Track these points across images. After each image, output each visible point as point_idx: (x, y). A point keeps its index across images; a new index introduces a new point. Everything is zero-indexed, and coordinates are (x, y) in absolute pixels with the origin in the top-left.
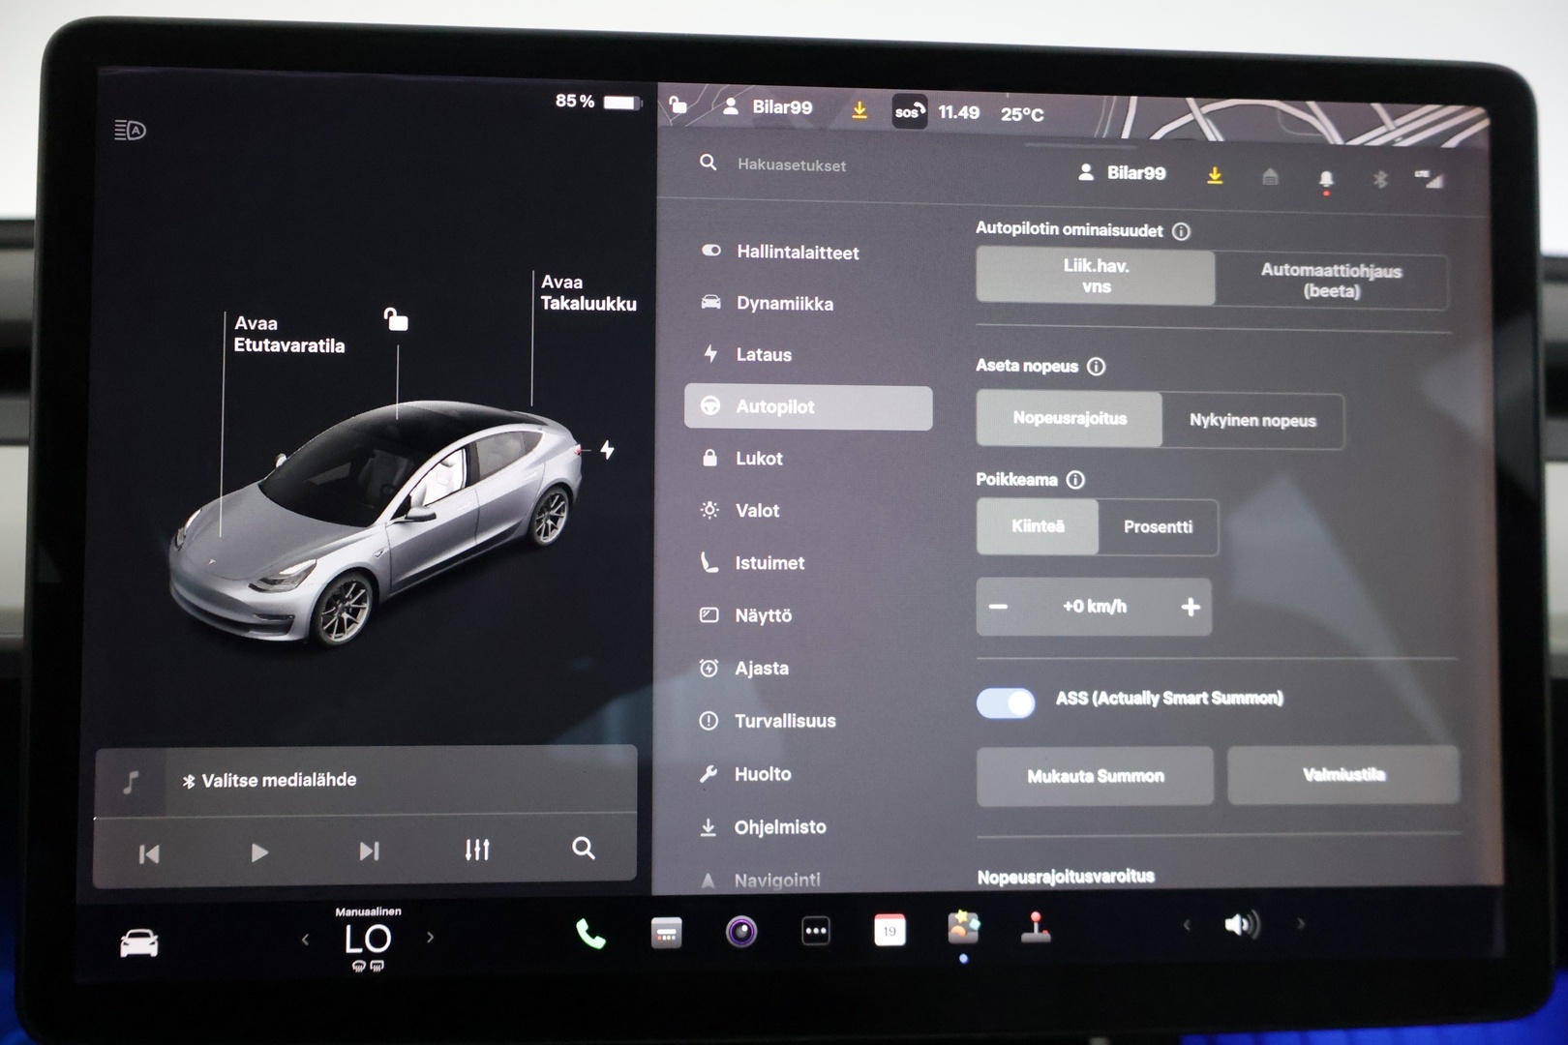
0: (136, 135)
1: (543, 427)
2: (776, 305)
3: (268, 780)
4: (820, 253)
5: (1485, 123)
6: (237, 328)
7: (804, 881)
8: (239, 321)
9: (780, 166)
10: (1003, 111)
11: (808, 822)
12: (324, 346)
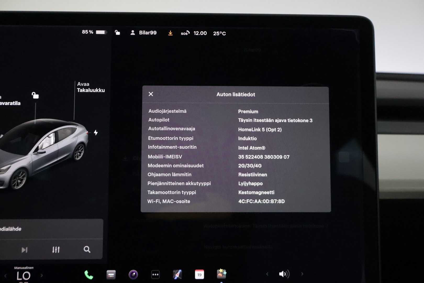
1: (77, 126)
10: (214, 33)
12: (15, 104)
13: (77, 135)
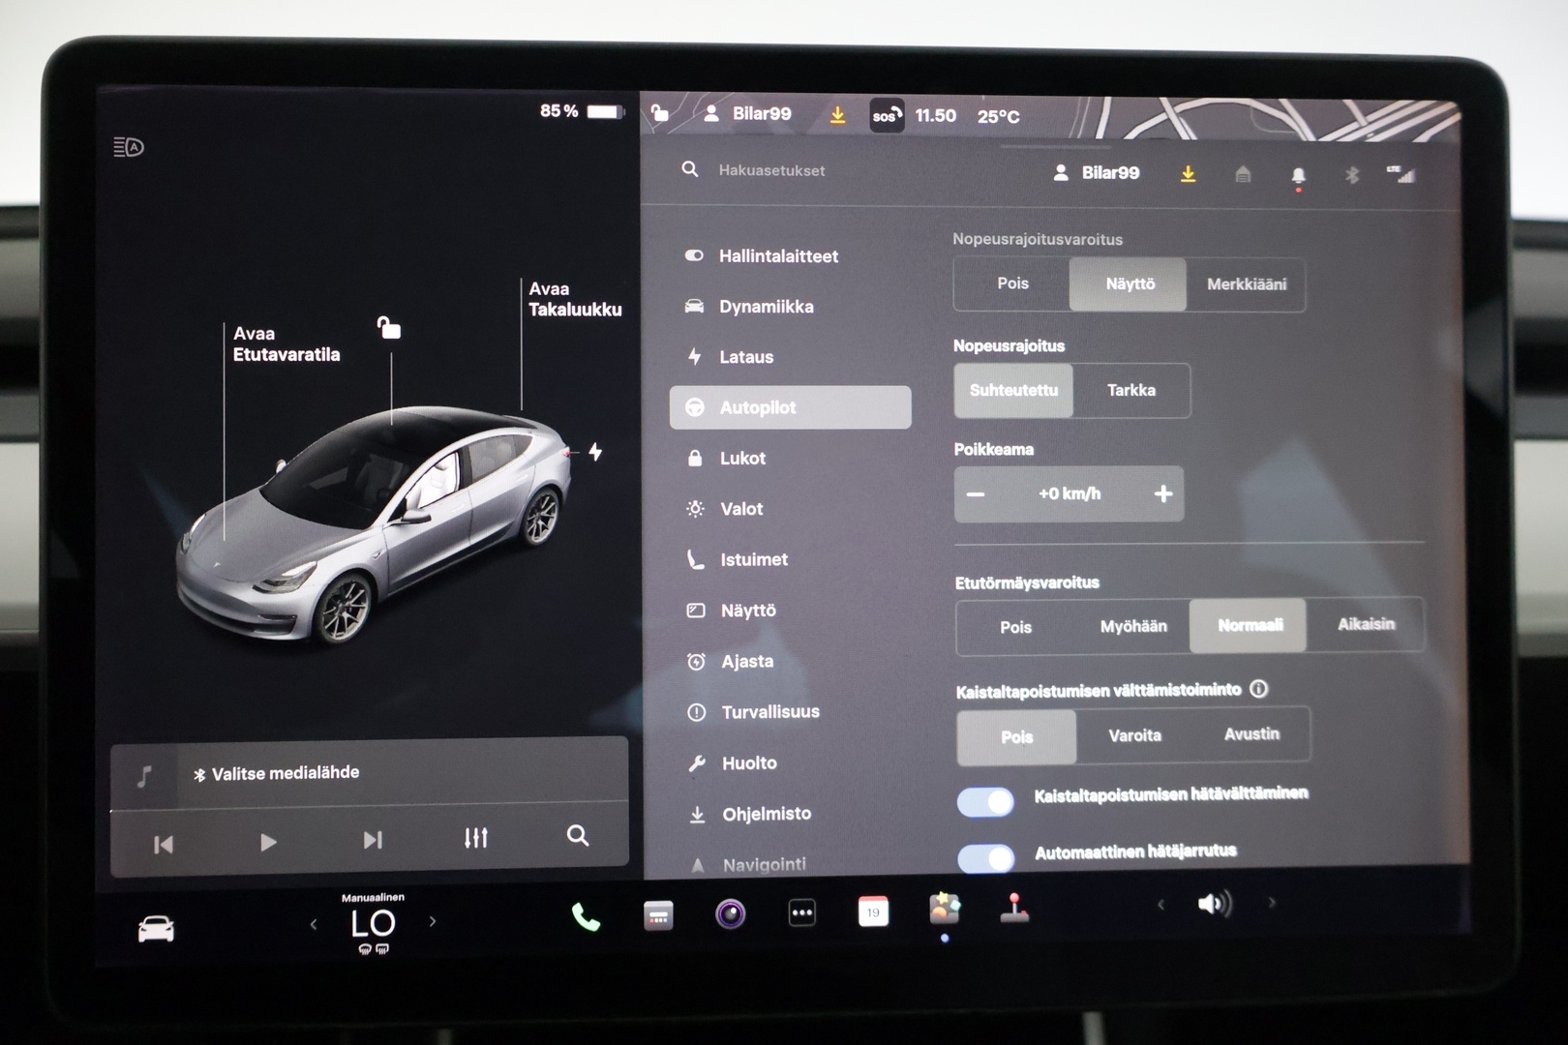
0: (134, 152)
1: (533, 430)
2: (757, 308)
3: (275, 773)
4: (800, 256)
5: (1457, 117)
6: (235, 338)
7: (790, 865)
8: (238, 332)
9: (760, 172)
10: (980, 113)
11: (794, 809)
12: (321, 355)
13: (533, 462)
